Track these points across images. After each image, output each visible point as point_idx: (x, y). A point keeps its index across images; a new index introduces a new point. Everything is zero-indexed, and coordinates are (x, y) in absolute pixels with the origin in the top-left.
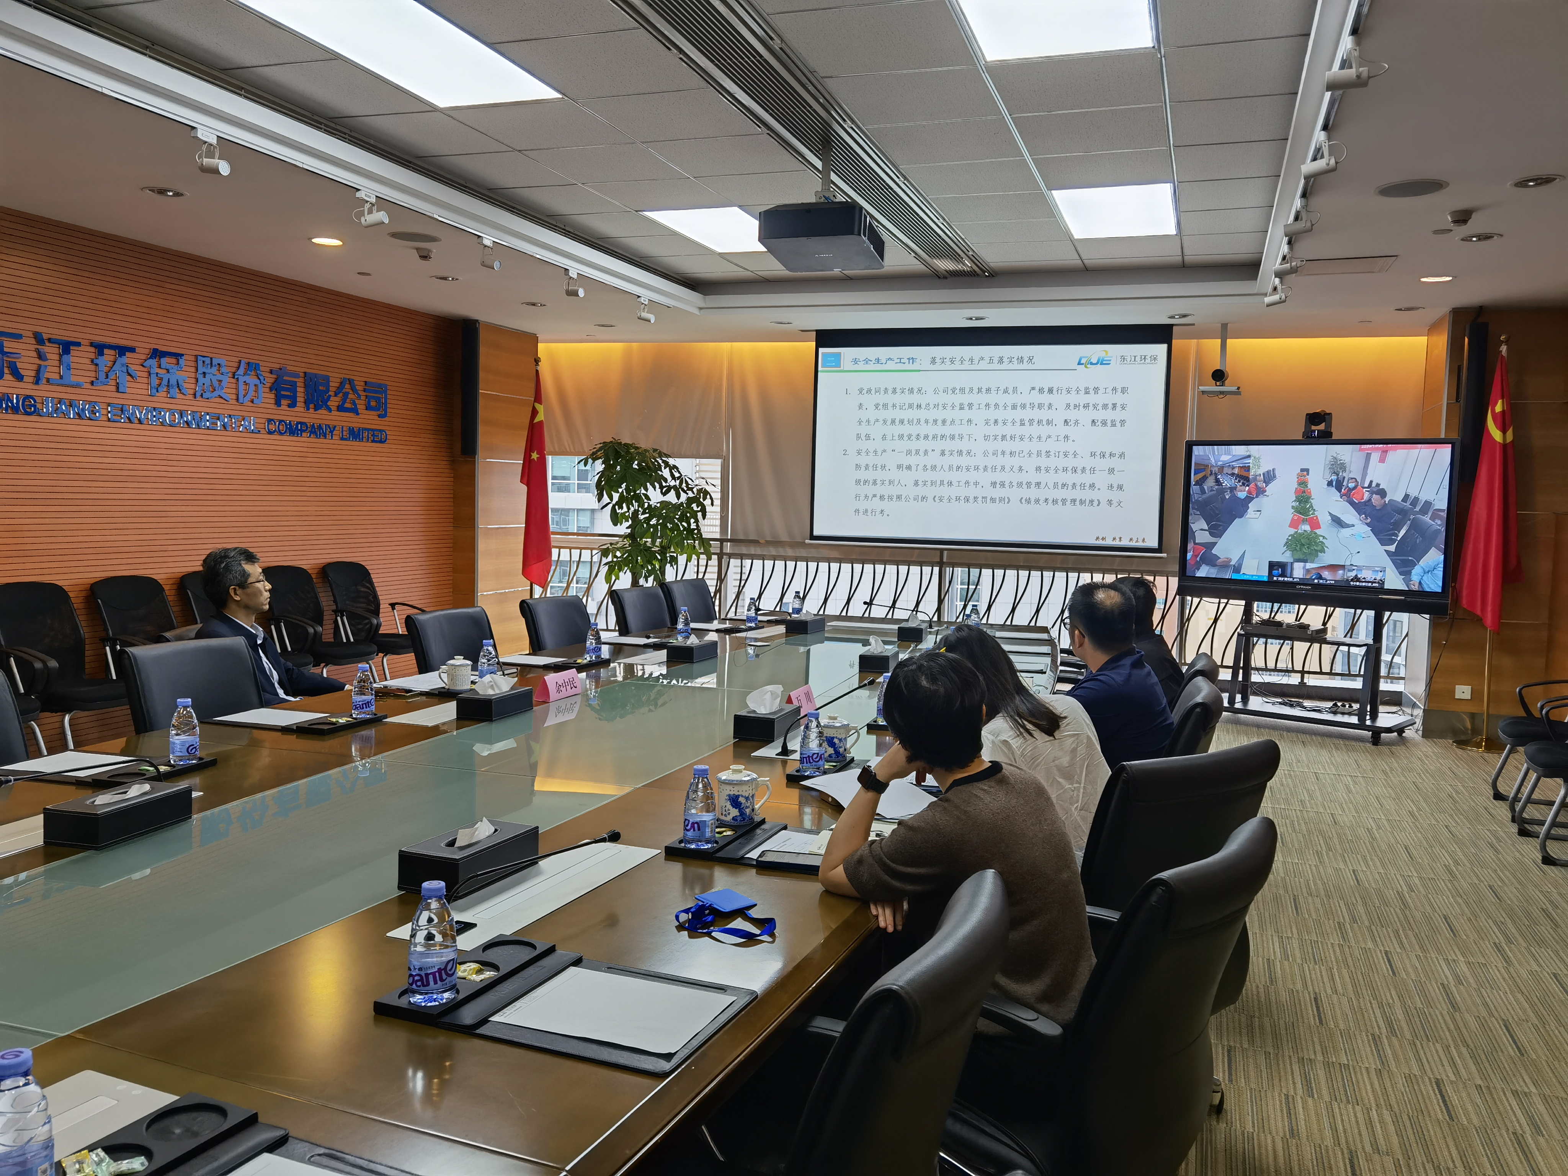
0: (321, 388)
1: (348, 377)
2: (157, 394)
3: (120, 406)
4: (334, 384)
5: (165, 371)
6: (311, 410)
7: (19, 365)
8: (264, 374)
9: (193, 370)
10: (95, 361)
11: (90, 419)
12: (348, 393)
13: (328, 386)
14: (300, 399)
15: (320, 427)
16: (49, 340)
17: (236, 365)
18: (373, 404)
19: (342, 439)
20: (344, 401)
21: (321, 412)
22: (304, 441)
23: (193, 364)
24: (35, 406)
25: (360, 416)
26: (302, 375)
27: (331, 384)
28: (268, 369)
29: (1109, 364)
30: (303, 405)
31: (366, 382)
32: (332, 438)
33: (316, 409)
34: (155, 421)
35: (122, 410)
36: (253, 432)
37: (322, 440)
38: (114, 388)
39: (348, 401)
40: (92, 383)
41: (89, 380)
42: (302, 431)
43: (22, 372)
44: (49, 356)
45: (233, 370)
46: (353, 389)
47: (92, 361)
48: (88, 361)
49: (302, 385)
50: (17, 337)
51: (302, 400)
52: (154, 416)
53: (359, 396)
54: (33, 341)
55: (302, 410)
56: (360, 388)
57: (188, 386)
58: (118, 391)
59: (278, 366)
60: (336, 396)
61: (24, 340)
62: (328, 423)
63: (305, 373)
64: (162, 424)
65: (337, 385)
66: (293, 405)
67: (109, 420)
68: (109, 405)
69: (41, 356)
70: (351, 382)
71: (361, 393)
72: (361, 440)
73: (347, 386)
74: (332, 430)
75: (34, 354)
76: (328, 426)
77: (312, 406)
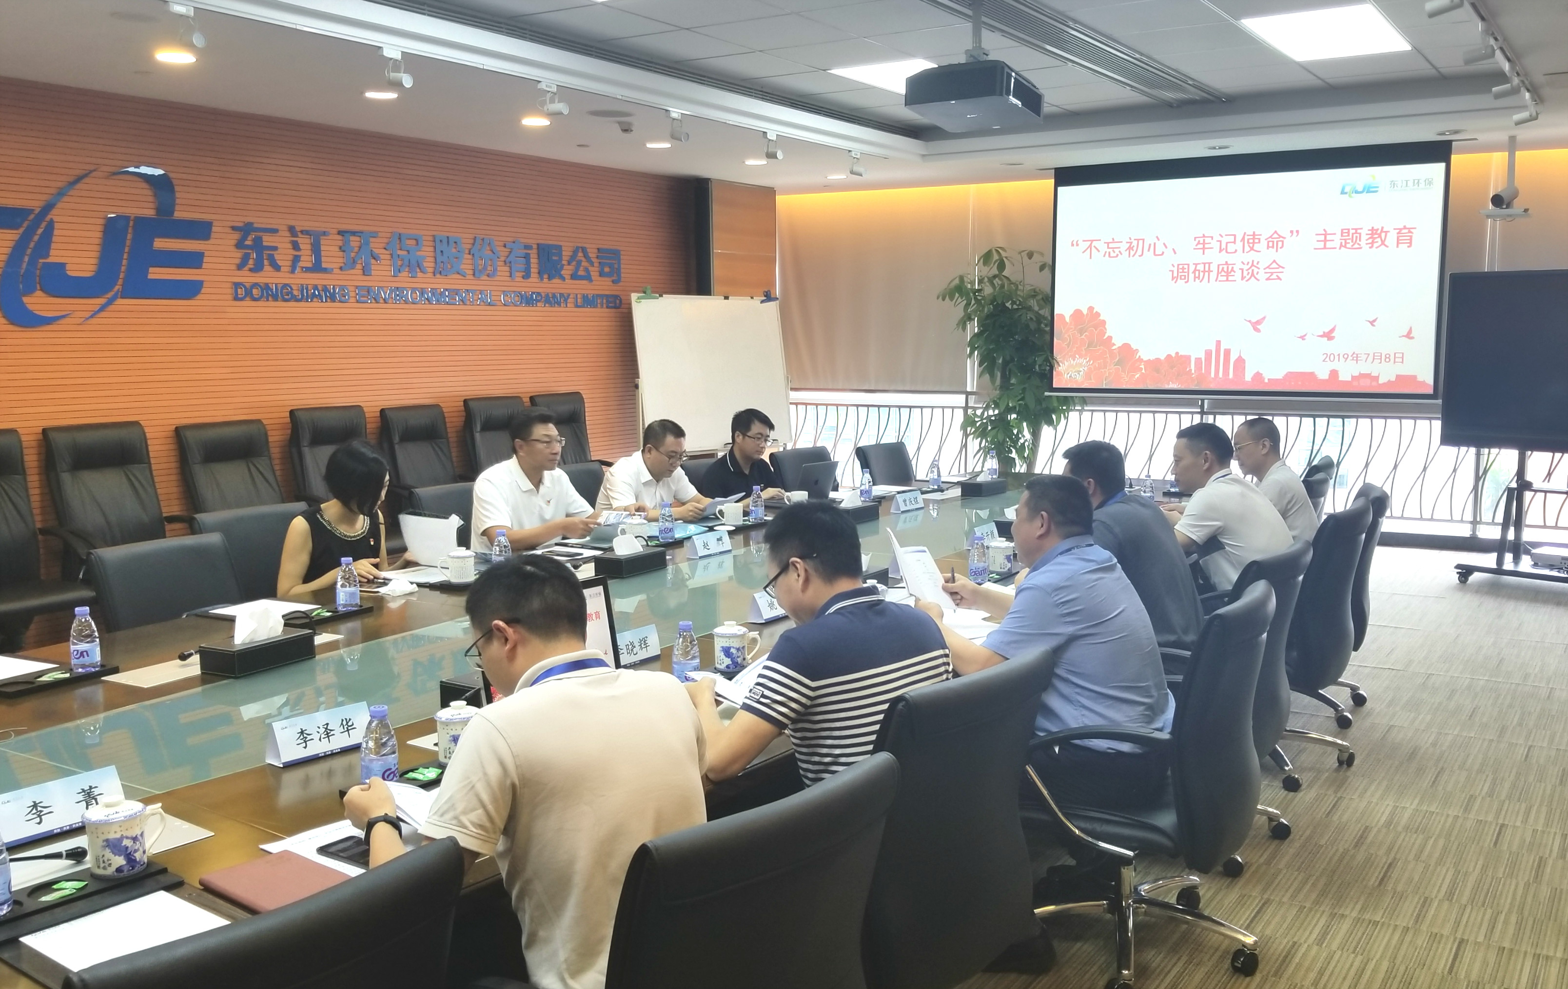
0: (554, 258)
1: (579, 245)
2: (400, 275)
3: (366, 288)
4: (566, 254)
5: (406, 253)
6: (545, 280)
7: (277, 257)
8: (499, 249)
9: (432, 249)
10: (343, 248)
11: (340, 302)
12: (581, 261)
13: (560, 255)
14: (534, 270)
15: (554, 296)
16: (302, 232)
17: (472, 241)
18: (607, 270)
19: (577, 306)
20: (577, 268)
21: (556, 281)
22: (540, 310)
23: (431, 244)
24: (291, 293)
25: (594, 283)
26: (535, 246)
27: (564, 253)
28: (502, 244)
29: (1376, 191)
30: (537, 275)
31: (598, 249)
32: (567, 307)
33: (549, 279)
34: (398, 300)
35: (368, 292)
36: (489, 304)
37: (557, 309)
38: (361, 272)
39: (581, 268)
40: (341, 268)
41: (338, 265)
42: (537, 301)
43: (280, 263)
44: (302, 246)
45: (469, 246)
46: (586, 256)
47: (340, 248)
48: (337, 249)
49: (536, 256)
50: (274, 231)
51: (536, 271)
52: (398, 295)
53: (592, 264)
54: (288, 234)
55: (536, 280)
56: (592, 255)
57: (429, 265)
58: (364, 274)
59: (511, 239)
60: (569, 264)
61: (280, 233)
62: (562, 291)
63: (538, 244)
64: (406, 302)
65: (570, 254)
66: (527, 275)
67: (357, 302)
68: (357, 287)
69: (296, 246)
70: (584, 250)
71: (594, 260)
72: (596, 307)
73: (580, 254)
74: (565, 298)
75: (290, 246)
76: (561, 295)
77: (546, 276)
